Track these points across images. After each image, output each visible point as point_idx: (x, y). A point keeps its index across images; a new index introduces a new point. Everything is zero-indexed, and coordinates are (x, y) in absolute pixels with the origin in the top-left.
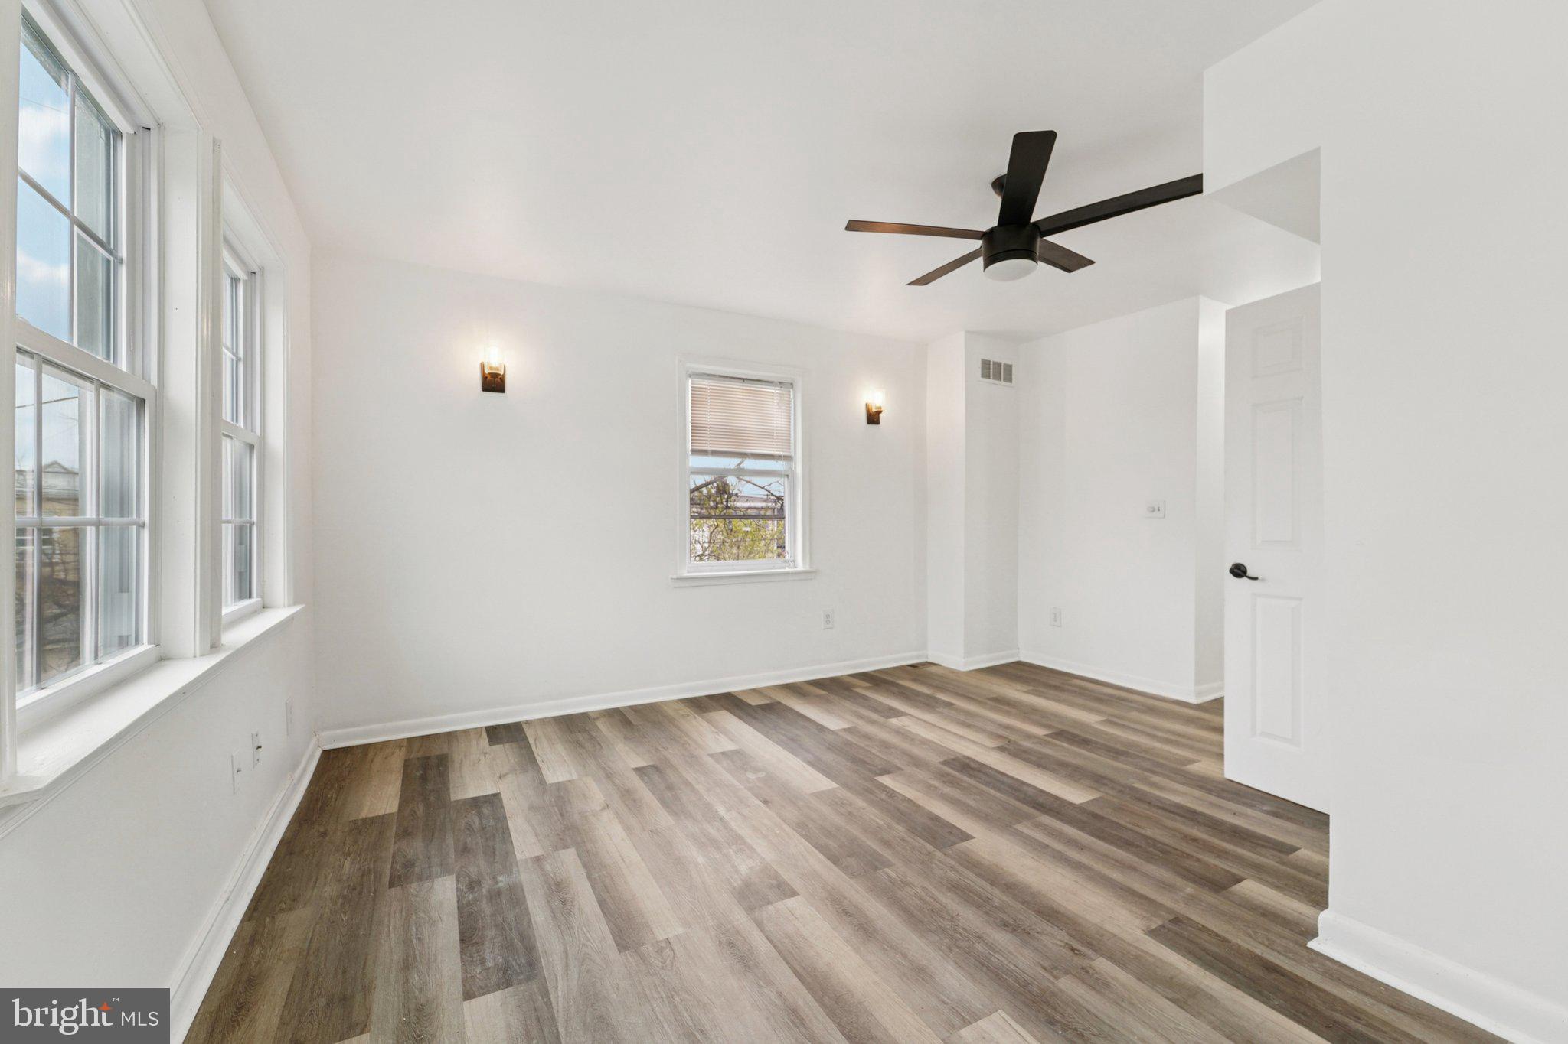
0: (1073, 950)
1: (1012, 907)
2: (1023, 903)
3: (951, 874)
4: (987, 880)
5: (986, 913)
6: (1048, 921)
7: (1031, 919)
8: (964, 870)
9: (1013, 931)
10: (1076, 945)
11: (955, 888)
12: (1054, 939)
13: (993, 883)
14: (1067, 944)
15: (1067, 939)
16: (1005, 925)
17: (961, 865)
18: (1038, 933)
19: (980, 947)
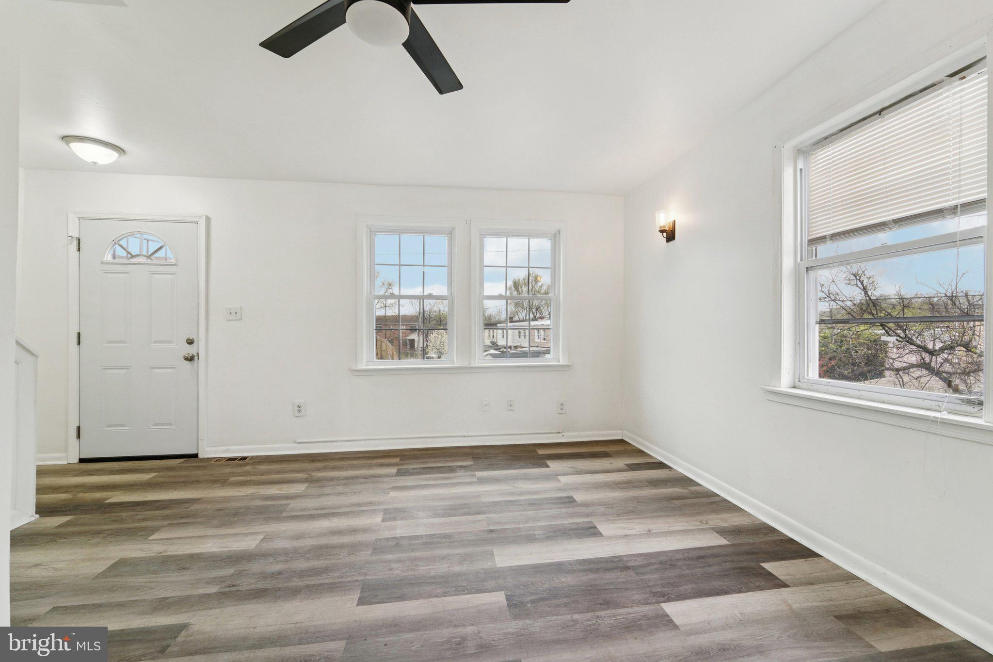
0: (234, 586)
1: (284, 583)
2: (279, 588)
3: (337, 574)
4: (313, 586)
5: (295, 572)
6: (257, 589)
7: (267, 584)
8: (334, 581)
9: (273, 574)
10: (234, 589)
11: (325, 570)
12: (247, 584)
13: (308, 586)
14: (239, 586)
15: (240, 588)
16: (280, 573)
17: (339, 582)
18: (258, 581)
19: (282, 559)
